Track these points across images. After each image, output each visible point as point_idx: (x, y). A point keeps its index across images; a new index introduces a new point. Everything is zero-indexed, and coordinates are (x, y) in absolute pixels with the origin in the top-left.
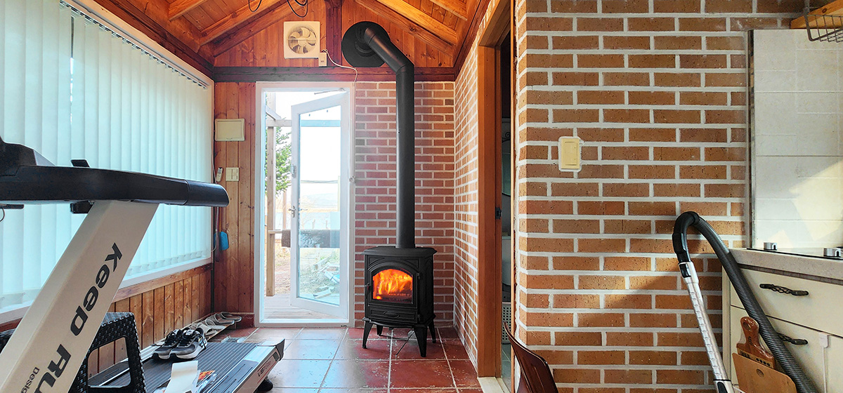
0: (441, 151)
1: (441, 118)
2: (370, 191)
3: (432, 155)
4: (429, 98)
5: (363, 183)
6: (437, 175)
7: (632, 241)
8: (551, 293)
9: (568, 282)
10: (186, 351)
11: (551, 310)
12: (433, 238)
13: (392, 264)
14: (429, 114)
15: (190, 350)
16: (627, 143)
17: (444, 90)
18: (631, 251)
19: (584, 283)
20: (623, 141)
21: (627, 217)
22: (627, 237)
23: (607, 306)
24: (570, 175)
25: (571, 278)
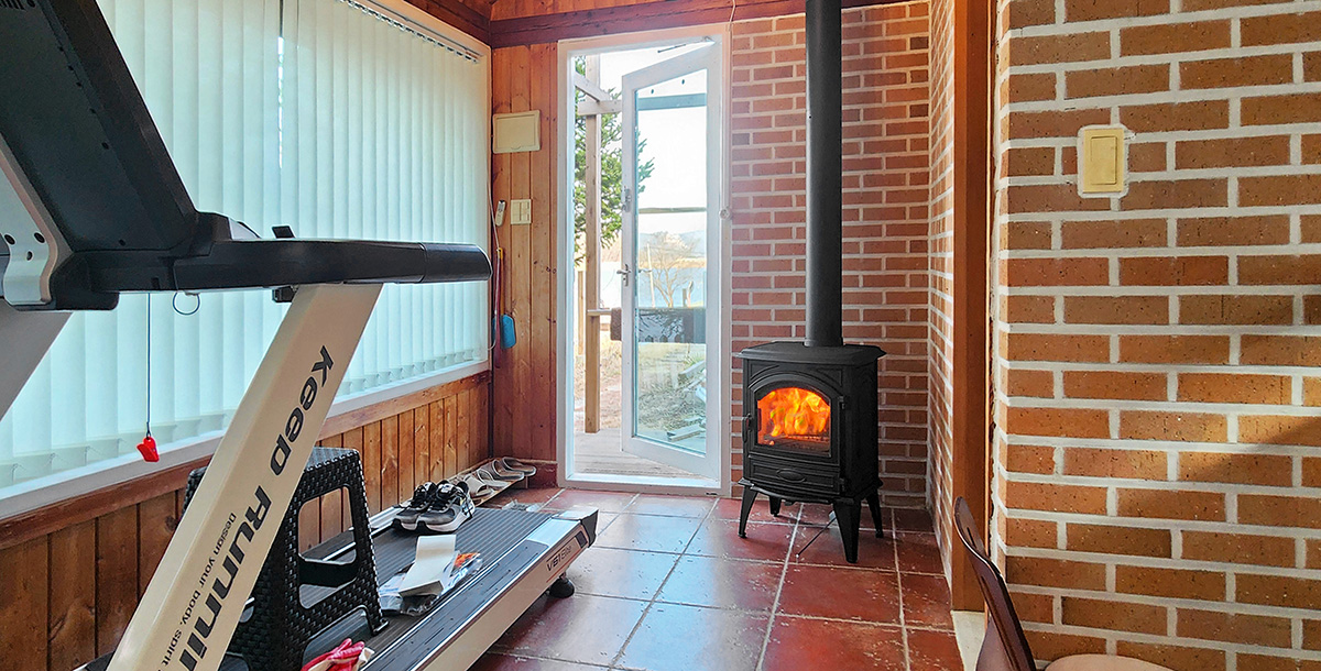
0: (901, 146)
1: (900, 78)
2: (760, 234)
3: (883, 156)
4: (876, 39)
5: (746, 219)
6: (892, 197)
7: (1247, 341)
8: (1060, 444)
9: (1096, 424)
10: (440, 519)
11: (1059, 478)
12: (883, 324)
13: (795, 378)
14: (876, 72)
15: (447, 517)
16: (1236, 130)
17: (908, 18)
18: (1243, 361)
19: (1133, 426)
20: (1227, 127)
21: (1233, 288)
22: (1235, 333)
23: (1185, 476)
24: (1103, 205)
25: (1103, 417)
